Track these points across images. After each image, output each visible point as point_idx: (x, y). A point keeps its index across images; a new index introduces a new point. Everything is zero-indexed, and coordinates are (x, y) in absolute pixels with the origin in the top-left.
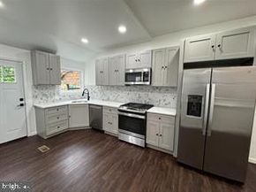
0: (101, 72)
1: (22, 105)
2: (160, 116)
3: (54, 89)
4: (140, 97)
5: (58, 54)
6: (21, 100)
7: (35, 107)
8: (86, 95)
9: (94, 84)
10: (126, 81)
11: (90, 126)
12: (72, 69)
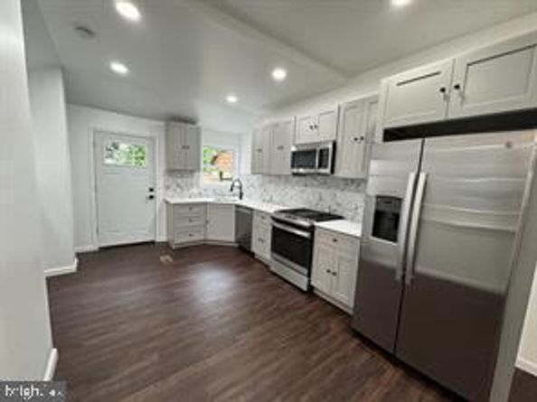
0: (260, 150)
1: (151, 197)
2: (337, 237)
3: (192, 177)
4: (321, 199)
5: (200, 124)
6: (151, 190)
7: (167, 203)
8: (236, 191)
9: (249, 171)
10: (293, 166)
11: (238, 241)
12: (224, 148)
